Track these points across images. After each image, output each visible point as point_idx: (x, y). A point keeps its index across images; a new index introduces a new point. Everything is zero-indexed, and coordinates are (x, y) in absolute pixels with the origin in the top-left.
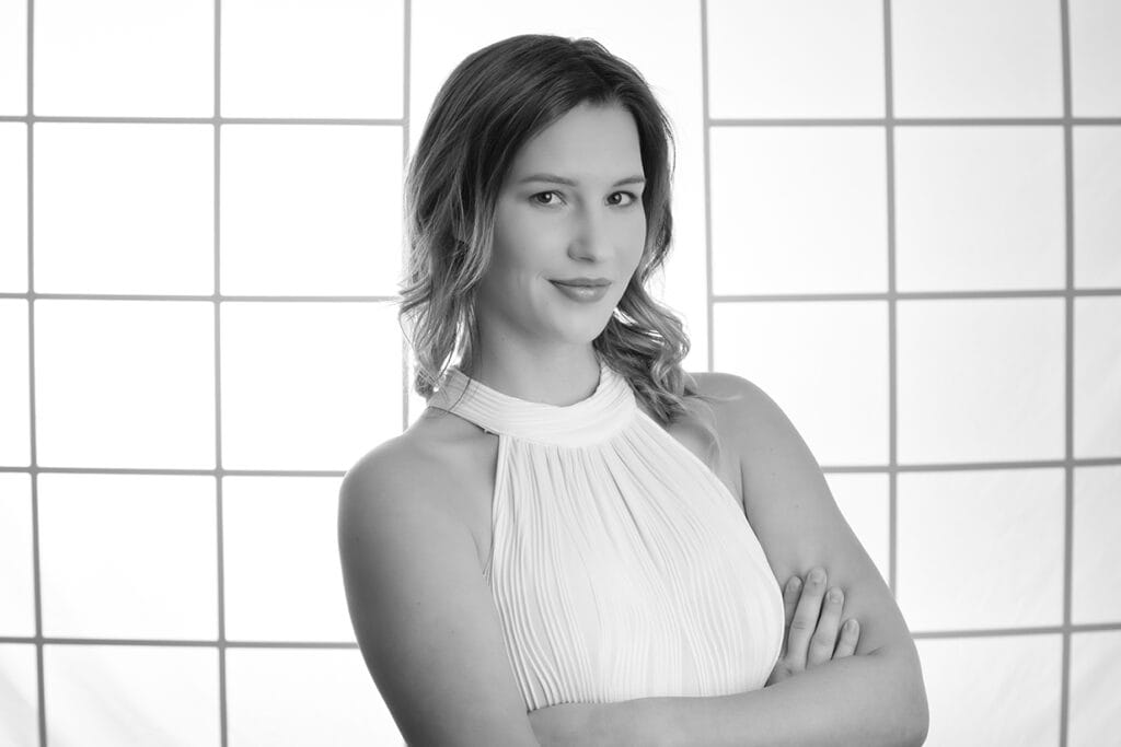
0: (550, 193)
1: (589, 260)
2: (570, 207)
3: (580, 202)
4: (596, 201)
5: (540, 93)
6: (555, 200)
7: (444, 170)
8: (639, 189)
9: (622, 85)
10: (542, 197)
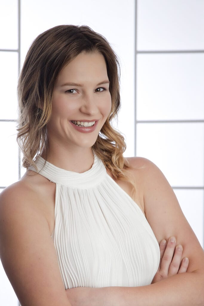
0: (73, 90)
1: (88, 115)
2: (80, 94)
3: (84, 92)
4: (90, 92)
5: (66, 49)
6: (74, 92)
7: (31, 82)
8: (107, 86)
9: (98, 43)
10: (70, 91)
